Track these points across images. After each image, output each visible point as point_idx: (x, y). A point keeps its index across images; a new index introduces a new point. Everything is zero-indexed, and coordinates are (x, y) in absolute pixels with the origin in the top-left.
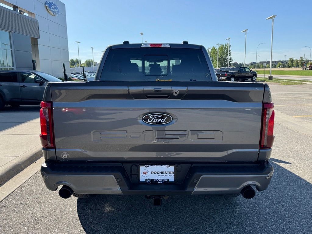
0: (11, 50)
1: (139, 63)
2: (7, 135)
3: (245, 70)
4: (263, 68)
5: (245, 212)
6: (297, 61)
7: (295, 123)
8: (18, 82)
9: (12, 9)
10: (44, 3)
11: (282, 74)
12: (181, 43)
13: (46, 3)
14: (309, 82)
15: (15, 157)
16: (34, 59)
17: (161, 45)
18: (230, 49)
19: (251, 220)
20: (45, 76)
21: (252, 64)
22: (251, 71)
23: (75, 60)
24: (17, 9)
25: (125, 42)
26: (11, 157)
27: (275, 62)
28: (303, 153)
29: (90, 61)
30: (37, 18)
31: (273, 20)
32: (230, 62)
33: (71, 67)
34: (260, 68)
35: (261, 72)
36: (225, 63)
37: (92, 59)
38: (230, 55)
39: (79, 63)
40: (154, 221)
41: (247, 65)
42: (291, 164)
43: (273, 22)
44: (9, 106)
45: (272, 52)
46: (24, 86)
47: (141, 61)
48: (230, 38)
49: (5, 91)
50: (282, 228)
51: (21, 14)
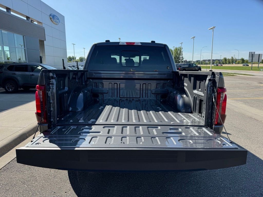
0: (25, 48)
1: (118, 58)
2: (18, 111)
3: (193, 65)
4: (205, 64)
5: (199, 173)
6: (229, 60)
7: (231, 104)
8: (29, 72)
9: (25, 19)
10: (49, 15)
11: (218, 69)
12: (150, 42)
13: (50, 15)
14: (238, 74)
15: (22, 128)
16: (41, 55)
17: (134, 44)
18: (182, 51)
19: (204, 179)
20: (48, 68)
21: (197, 61)
22: (197, 66)
23: (72, 57)
24: (29, 19)
25: (106, 41)
26: (19, 128)
27: (214, 60)
28: (239, 126)
29: (82, 58)
30: (44, 26)
31: (213, 30)
32: (182, 60)
33: (68, 62)
34: (203, 64)
35: (204, 67)
36: (179, 61)
37: (84, 56)
38: (182, 55)
39: (75, 59)
40: (128, 181)
41: (194, 62)
42: (230, 134)
43: (213, 31)
44: (22, 89)
45: (212, 53)
46: (33, 75)
47: (119, 56)
48: (182, 43)
49: (19, 78)
50: (229, 187)
51: (32, 23)
